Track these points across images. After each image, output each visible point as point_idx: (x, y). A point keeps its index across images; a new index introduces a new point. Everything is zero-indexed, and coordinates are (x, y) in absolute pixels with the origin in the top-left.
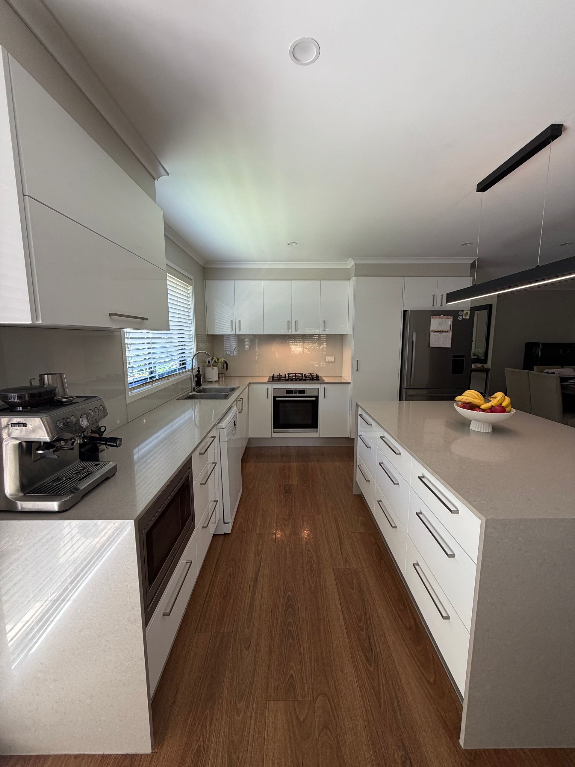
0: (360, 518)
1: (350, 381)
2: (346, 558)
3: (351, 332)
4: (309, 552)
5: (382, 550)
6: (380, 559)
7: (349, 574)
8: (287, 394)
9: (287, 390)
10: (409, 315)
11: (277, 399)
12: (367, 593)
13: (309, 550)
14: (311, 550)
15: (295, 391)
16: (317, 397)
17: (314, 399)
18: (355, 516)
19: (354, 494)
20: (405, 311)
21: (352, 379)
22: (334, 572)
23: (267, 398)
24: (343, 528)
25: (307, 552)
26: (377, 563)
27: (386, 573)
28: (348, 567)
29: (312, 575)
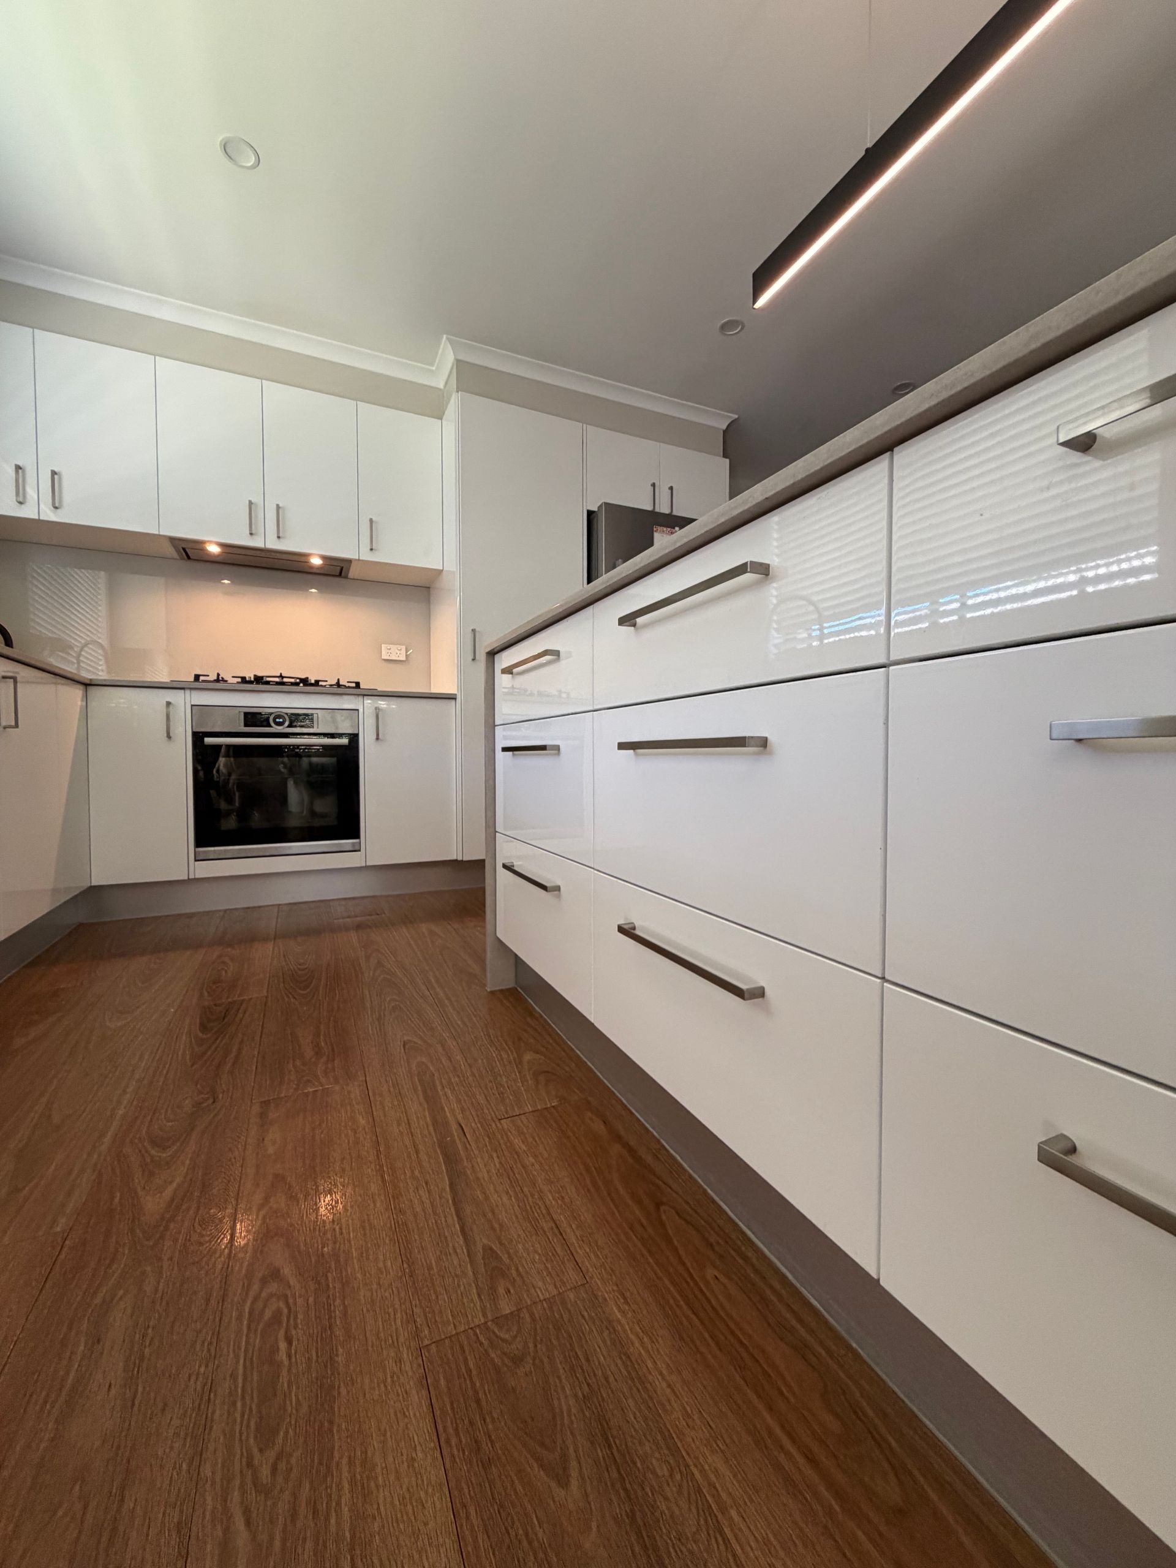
0: (528, 1057)
1: (455, 692)
2: (489, 1252)
3: (451, 565)
4: (273, 1287)
5: (649, 1159)
6: (658, 1205)
7: (518, 1360)
8: (246, 725)
9: (246, 714)
10: (602, 525)
11: (208, 740)
12: (663, 1471)
13: (275, 1274)
14: (287, 1271)
15: (279, 716)
16: (354, 738)
17: (345, 741)
18: (503, 1053)
19: (489, 990)
20: (590, 514)
21: (459, 687)
22: (424, 1382)
23: (169, 737)
24: (463, 1110)
25: (256, 1287)
26: (650, 1230)
27: (710, 1272)
28: (506, 1308)
29: (265, 1473)
